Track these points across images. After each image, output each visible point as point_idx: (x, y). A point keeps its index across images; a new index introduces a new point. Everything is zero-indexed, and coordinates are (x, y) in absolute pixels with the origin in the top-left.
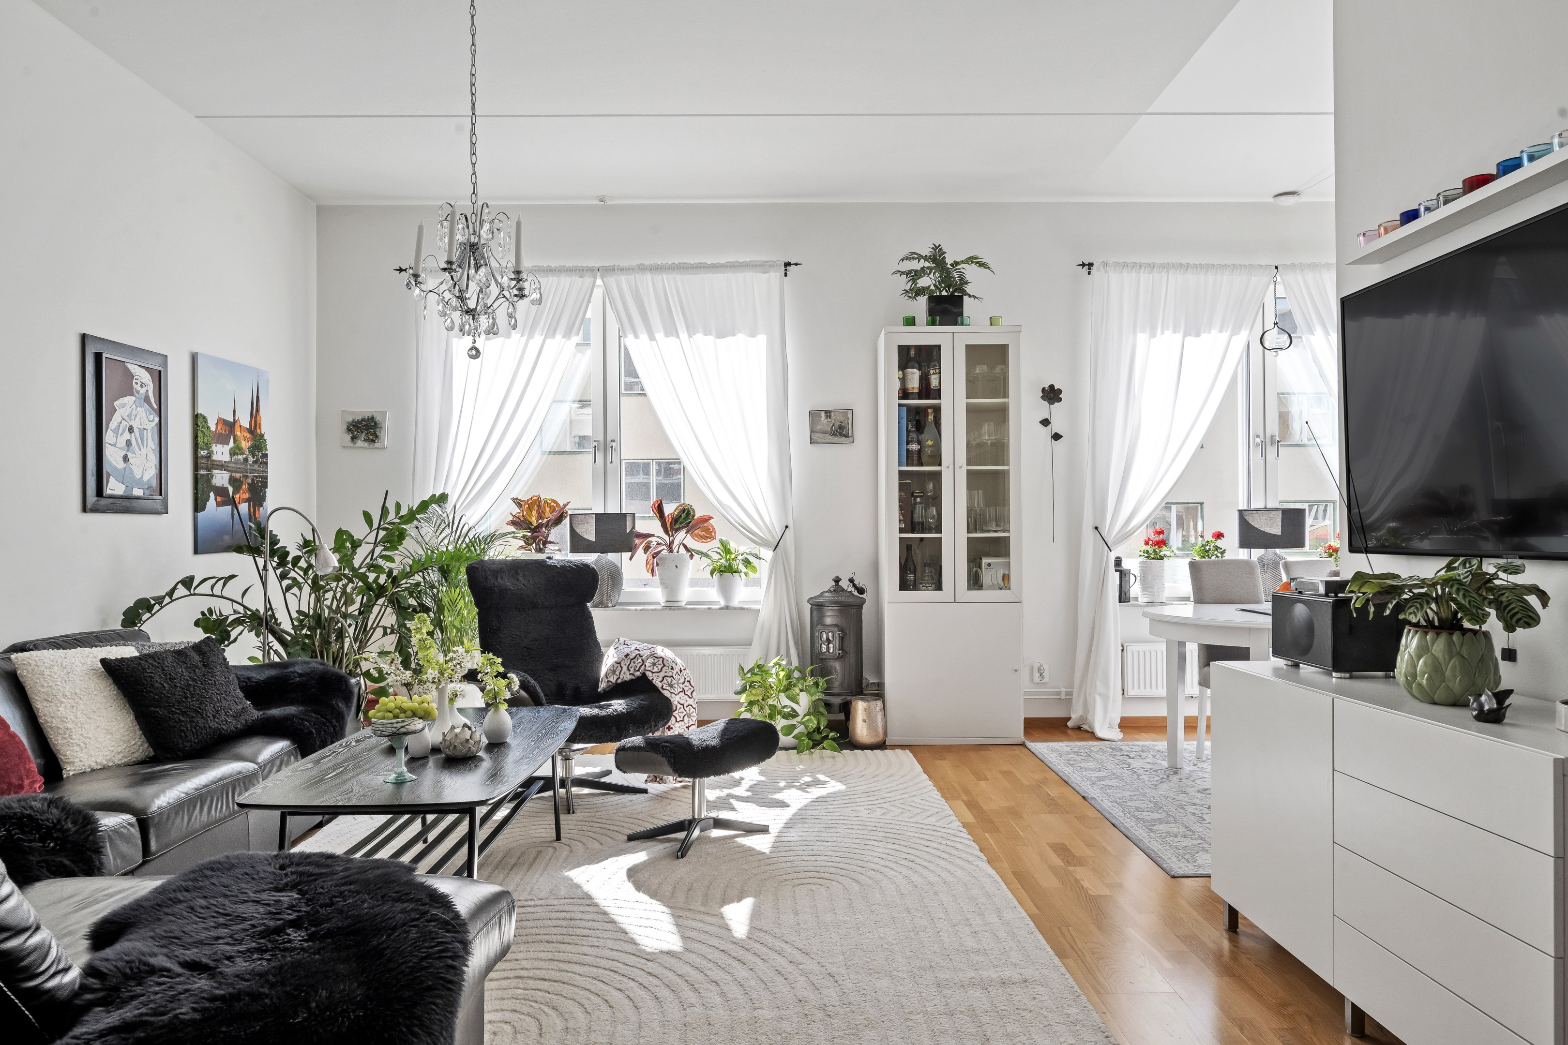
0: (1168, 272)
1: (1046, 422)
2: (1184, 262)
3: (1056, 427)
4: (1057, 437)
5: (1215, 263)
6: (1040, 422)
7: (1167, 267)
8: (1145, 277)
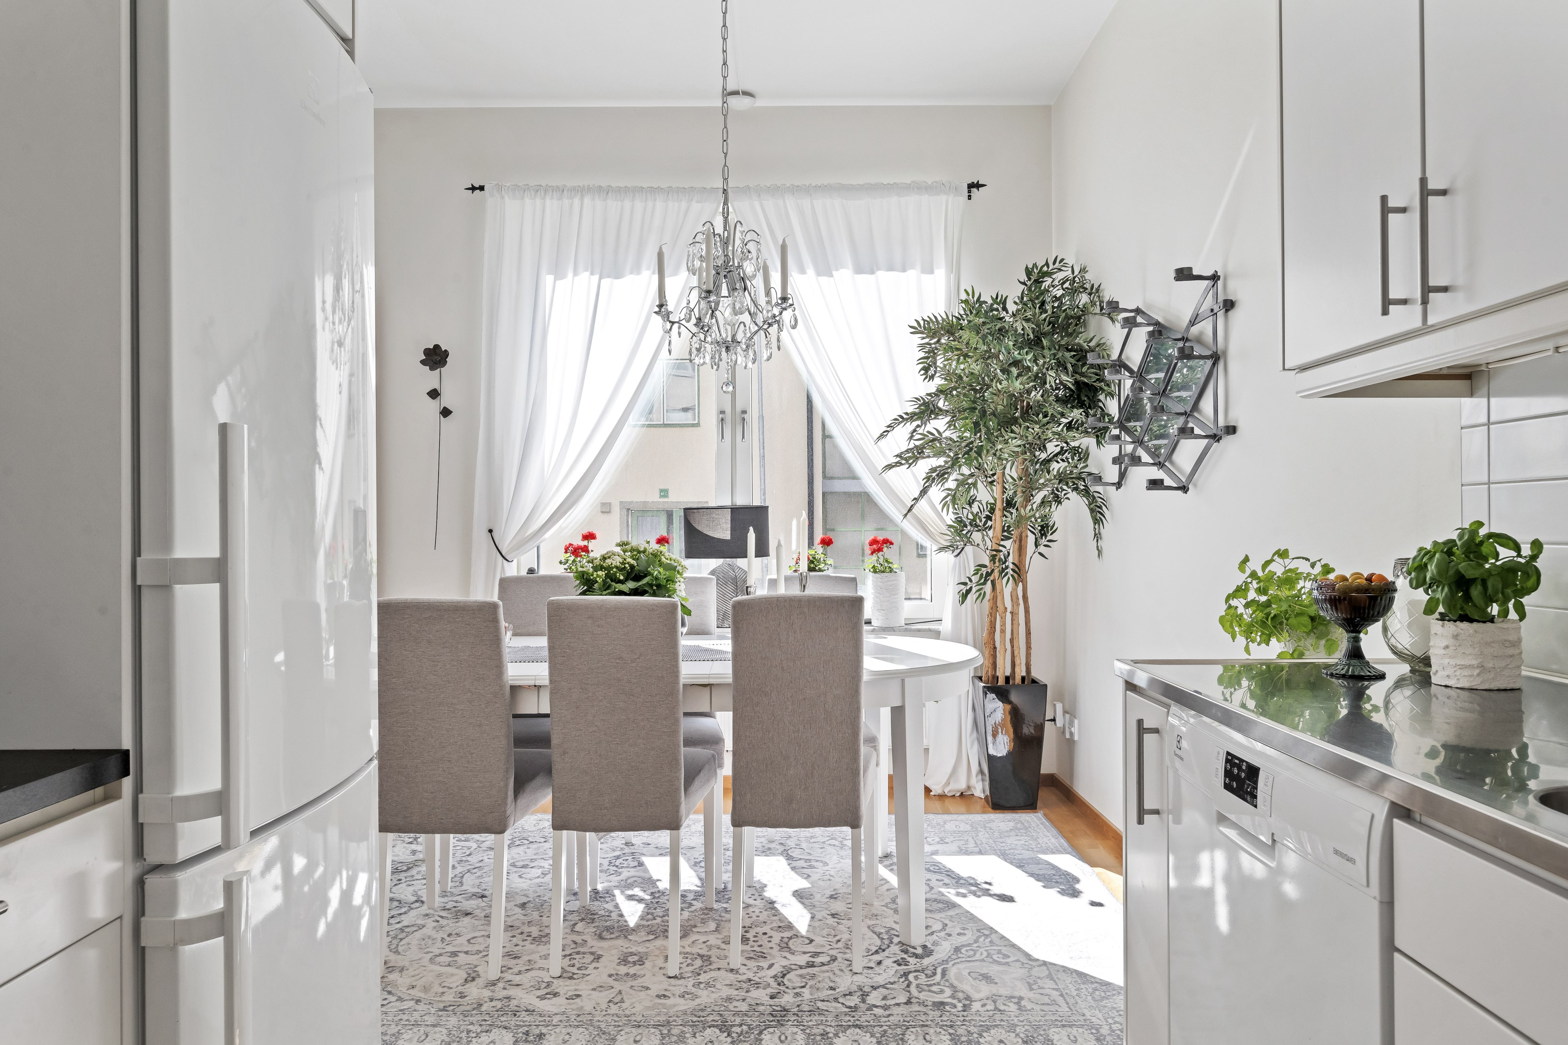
0: (582, 197)
1: (434, 394)
2: (604, 185)
3: (446, 400)
4: (446, 412)
5: (645, 186)
6: (428, 394)
7: (582, 191)
8: (551, 204)
